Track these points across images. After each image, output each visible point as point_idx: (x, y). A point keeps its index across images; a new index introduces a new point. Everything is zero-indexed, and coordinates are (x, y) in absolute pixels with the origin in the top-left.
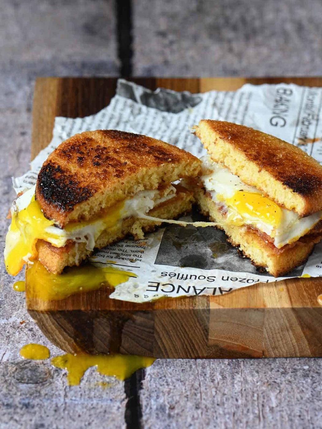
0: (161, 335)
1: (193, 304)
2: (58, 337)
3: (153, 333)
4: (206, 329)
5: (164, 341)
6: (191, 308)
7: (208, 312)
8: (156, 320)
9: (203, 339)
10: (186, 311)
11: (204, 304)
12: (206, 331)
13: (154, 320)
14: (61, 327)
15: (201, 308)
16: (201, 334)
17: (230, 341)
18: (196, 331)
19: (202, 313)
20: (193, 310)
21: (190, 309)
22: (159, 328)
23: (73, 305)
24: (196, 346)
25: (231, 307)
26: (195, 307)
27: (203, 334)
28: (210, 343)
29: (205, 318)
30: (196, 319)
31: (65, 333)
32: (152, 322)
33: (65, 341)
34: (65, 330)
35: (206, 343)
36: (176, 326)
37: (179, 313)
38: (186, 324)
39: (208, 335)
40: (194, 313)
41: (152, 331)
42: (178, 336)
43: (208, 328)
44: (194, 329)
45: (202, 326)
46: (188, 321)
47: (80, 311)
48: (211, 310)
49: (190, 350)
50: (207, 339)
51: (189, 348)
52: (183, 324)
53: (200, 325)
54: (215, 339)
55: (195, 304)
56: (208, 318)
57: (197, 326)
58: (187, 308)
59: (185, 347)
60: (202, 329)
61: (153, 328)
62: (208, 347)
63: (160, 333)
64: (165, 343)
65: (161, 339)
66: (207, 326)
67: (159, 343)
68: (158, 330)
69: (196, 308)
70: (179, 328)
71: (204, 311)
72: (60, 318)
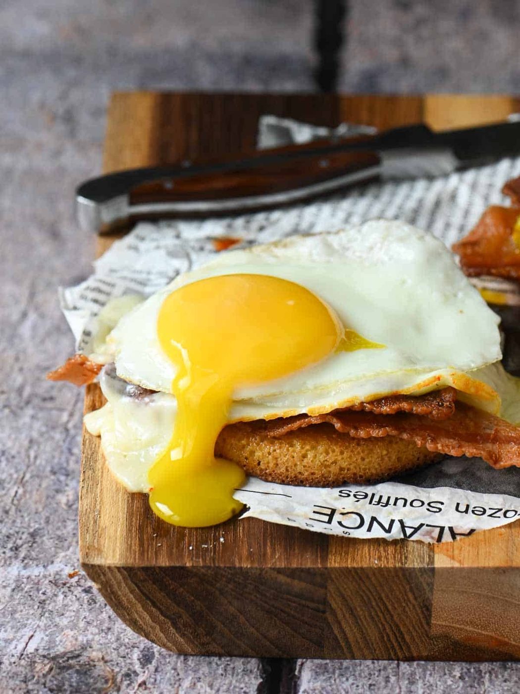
0: (340, 616)
1: (401, 558)
2: (140, 617)
3: (324, 612)
4: (425, 606)
5: (344, 625)
6: (398, 565)
7: (430, 574)
8: (331, 588)
9: (421, 623)
10: (388, 570)
11: (424, 559)
12: (427, 609)
13: (326, 588)
14: (147, 598)
15: (416, 565)
16: (417, 615)
17: (471, 629)
18: (407, 609)
19: (419, 574)
20: (401, 568)
21: (395, 568)
22: (335, 603)
23: (170, 555)
24: (407, 637)
25: (475, 565)
26: (406, 563)
27: (421, 616)
28: (434, 631)
29: (425, 585)
30: (407, 587)
31: (154, 610)
32: (322, 591)
33: (153, 624)
34: (154, 604)
35: (426, 631)
36: (369, 599)
37: (374, 574)
38: (387, 597)
39: (430, 616)
40: (404, 575)
41: (321, 607)
42: (373, 618)
43: (432, 604)
44: (404, 605)
45: (419, 600)
46: (392, 591)
47: (183, 568)
48: (436, 570)
49: (395, 644)
50: (429, 624)
51: (394, 641)
52: (383, 595)
53: (416, 599)
54: (444, 624)
55: (406, 558)
56: (431, 585)
57: (408, 599)
58: (391, 565)
59: (385, 638)
60: (419, 605)
61: (325, 602)
62: (430, 639)
63: (339, 612)
64: (347, 630)
65: (339, 623)
66: (428, 598)
67: (336, 632)
68: (334, 606)
69: (406, 566)
70: (374, 604)
71: (422, 570)
72: (145, 580)
